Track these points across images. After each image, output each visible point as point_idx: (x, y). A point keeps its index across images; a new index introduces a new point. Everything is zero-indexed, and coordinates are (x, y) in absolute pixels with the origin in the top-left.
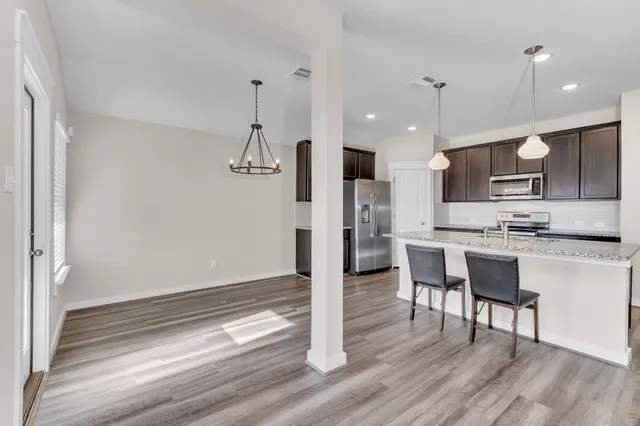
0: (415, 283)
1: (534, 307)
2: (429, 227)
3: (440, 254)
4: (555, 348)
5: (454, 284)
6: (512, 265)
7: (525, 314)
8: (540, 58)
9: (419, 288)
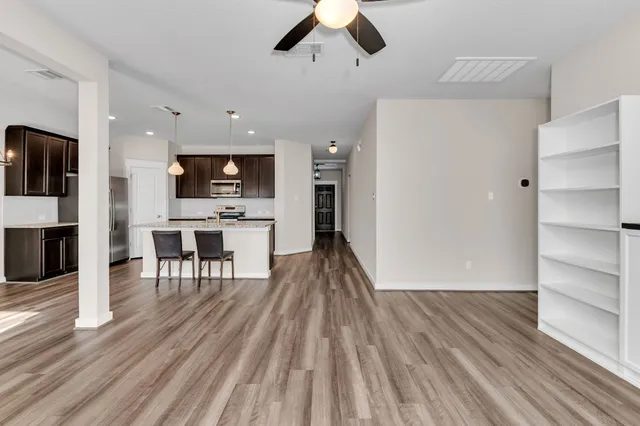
0: (160, 259)
1: (232, 260)
2: (165, 218)
3: (178, 235)
4: (241, 279)
5: (187, 256)
6: (219, 235)
7: (227, 265)
8: (234, 116)
9: (162, 263)
